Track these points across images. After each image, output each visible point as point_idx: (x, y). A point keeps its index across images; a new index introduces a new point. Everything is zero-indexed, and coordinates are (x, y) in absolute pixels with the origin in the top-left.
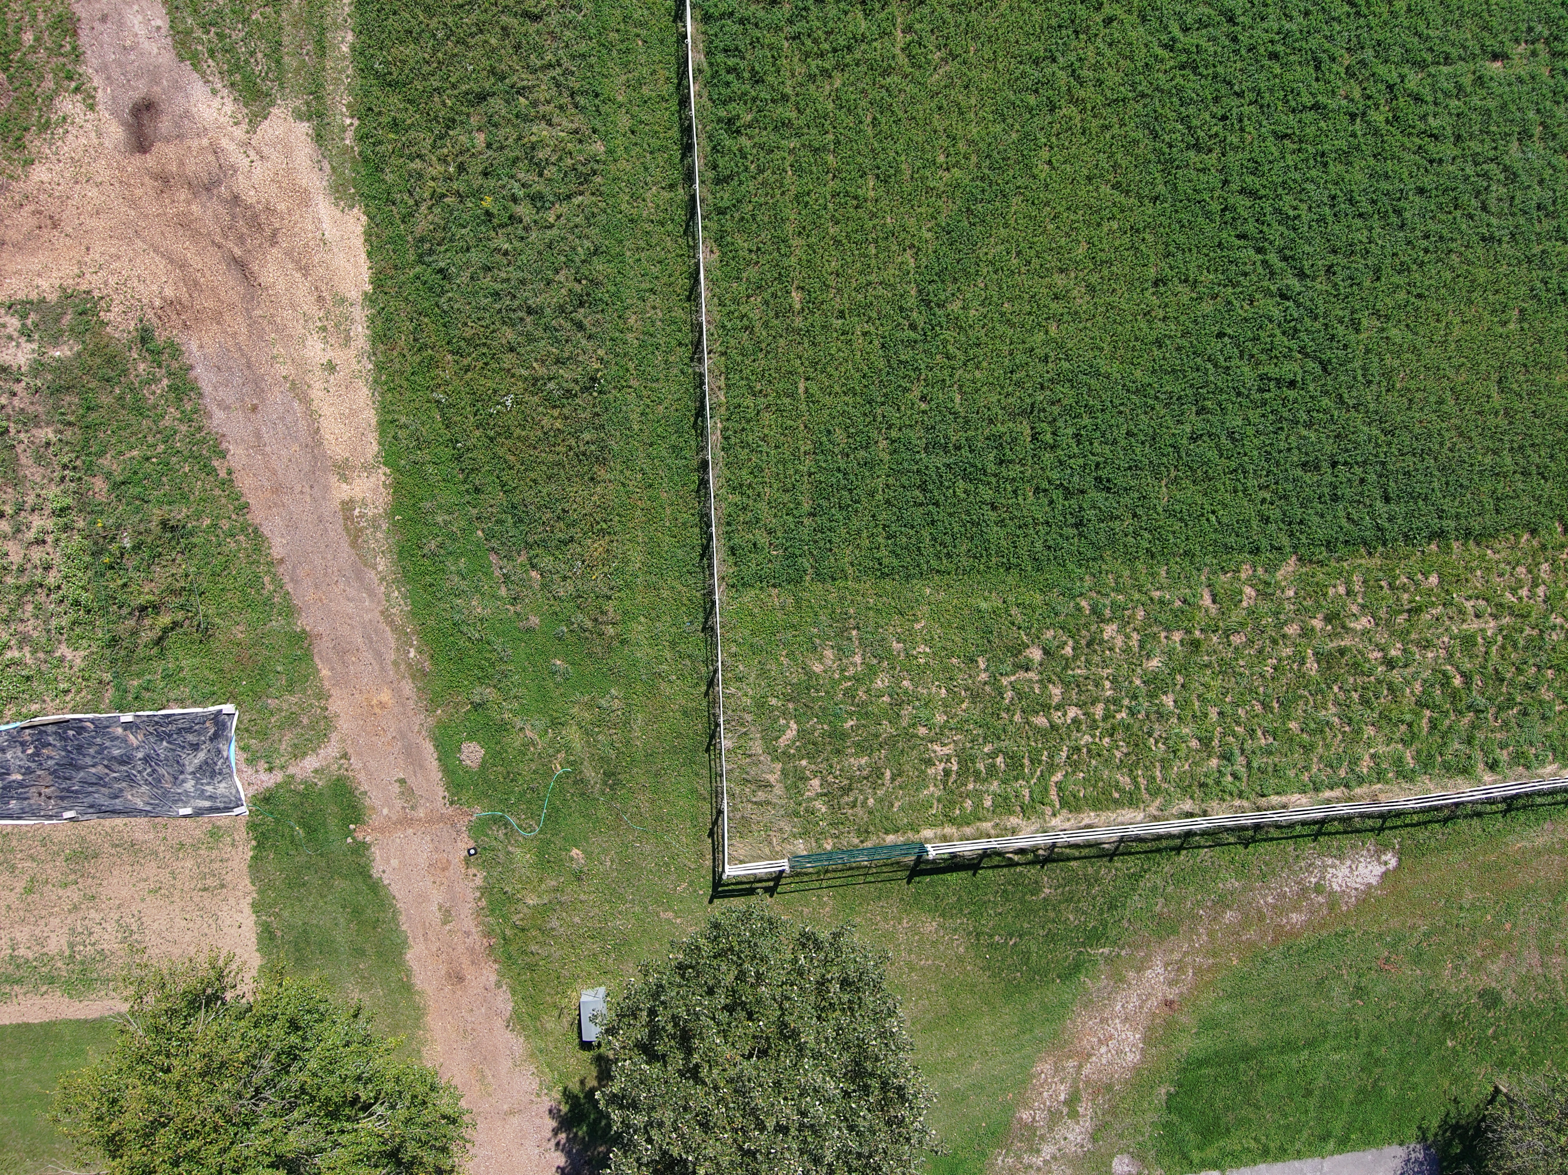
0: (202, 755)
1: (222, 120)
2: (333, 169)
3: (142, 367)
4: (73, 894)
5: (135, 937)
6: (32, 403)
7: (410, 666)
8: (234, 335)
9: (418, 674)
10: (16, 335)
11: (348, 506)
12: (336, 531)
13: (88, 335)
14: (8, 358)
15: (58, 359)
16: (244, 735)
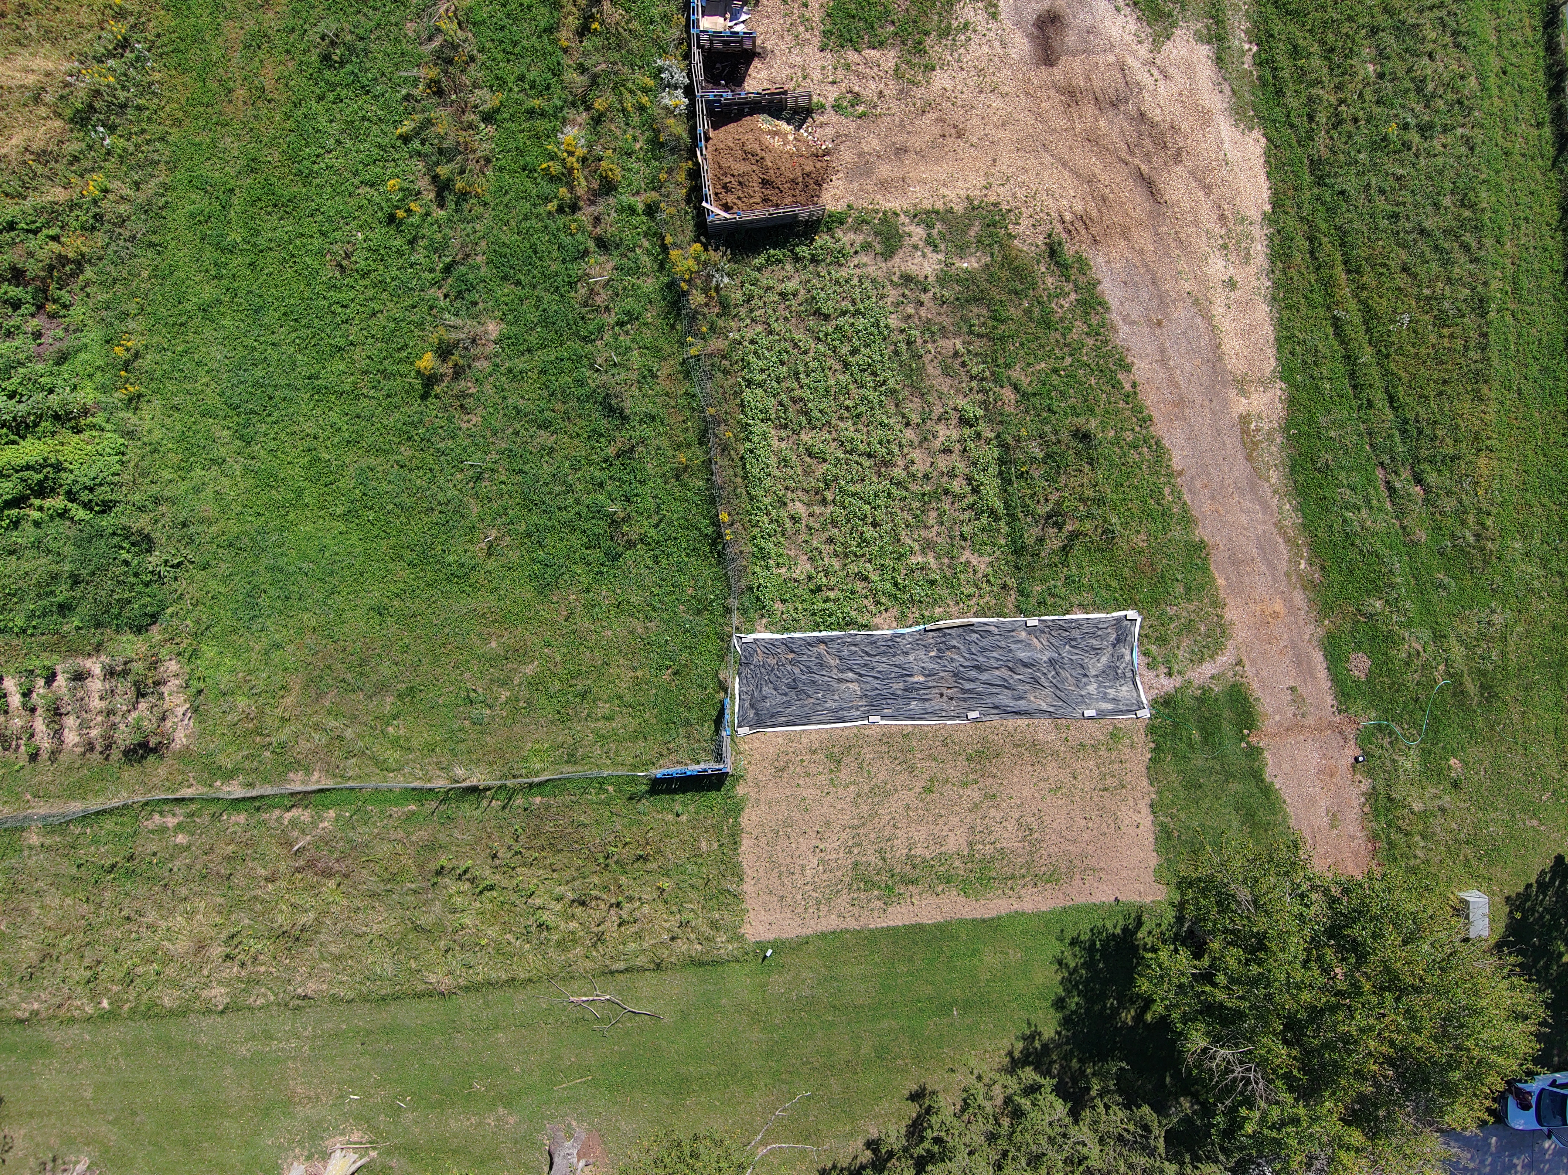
0: (1105, 659)
1: (1127, 37)
2: (1233, 91)
3: (1050, 280)
4: (974, 794)
5: (1036, 835)
6: (939, 314)
7: (1300, 577)
8: (1141, 252)
9: (1309, 586)
10: (921, 244)
11: (1244, 419)
12: (1233, 442)
13: (996, 247)
14: (914, 267)
15: (966, 271)
16: (1145, 641)
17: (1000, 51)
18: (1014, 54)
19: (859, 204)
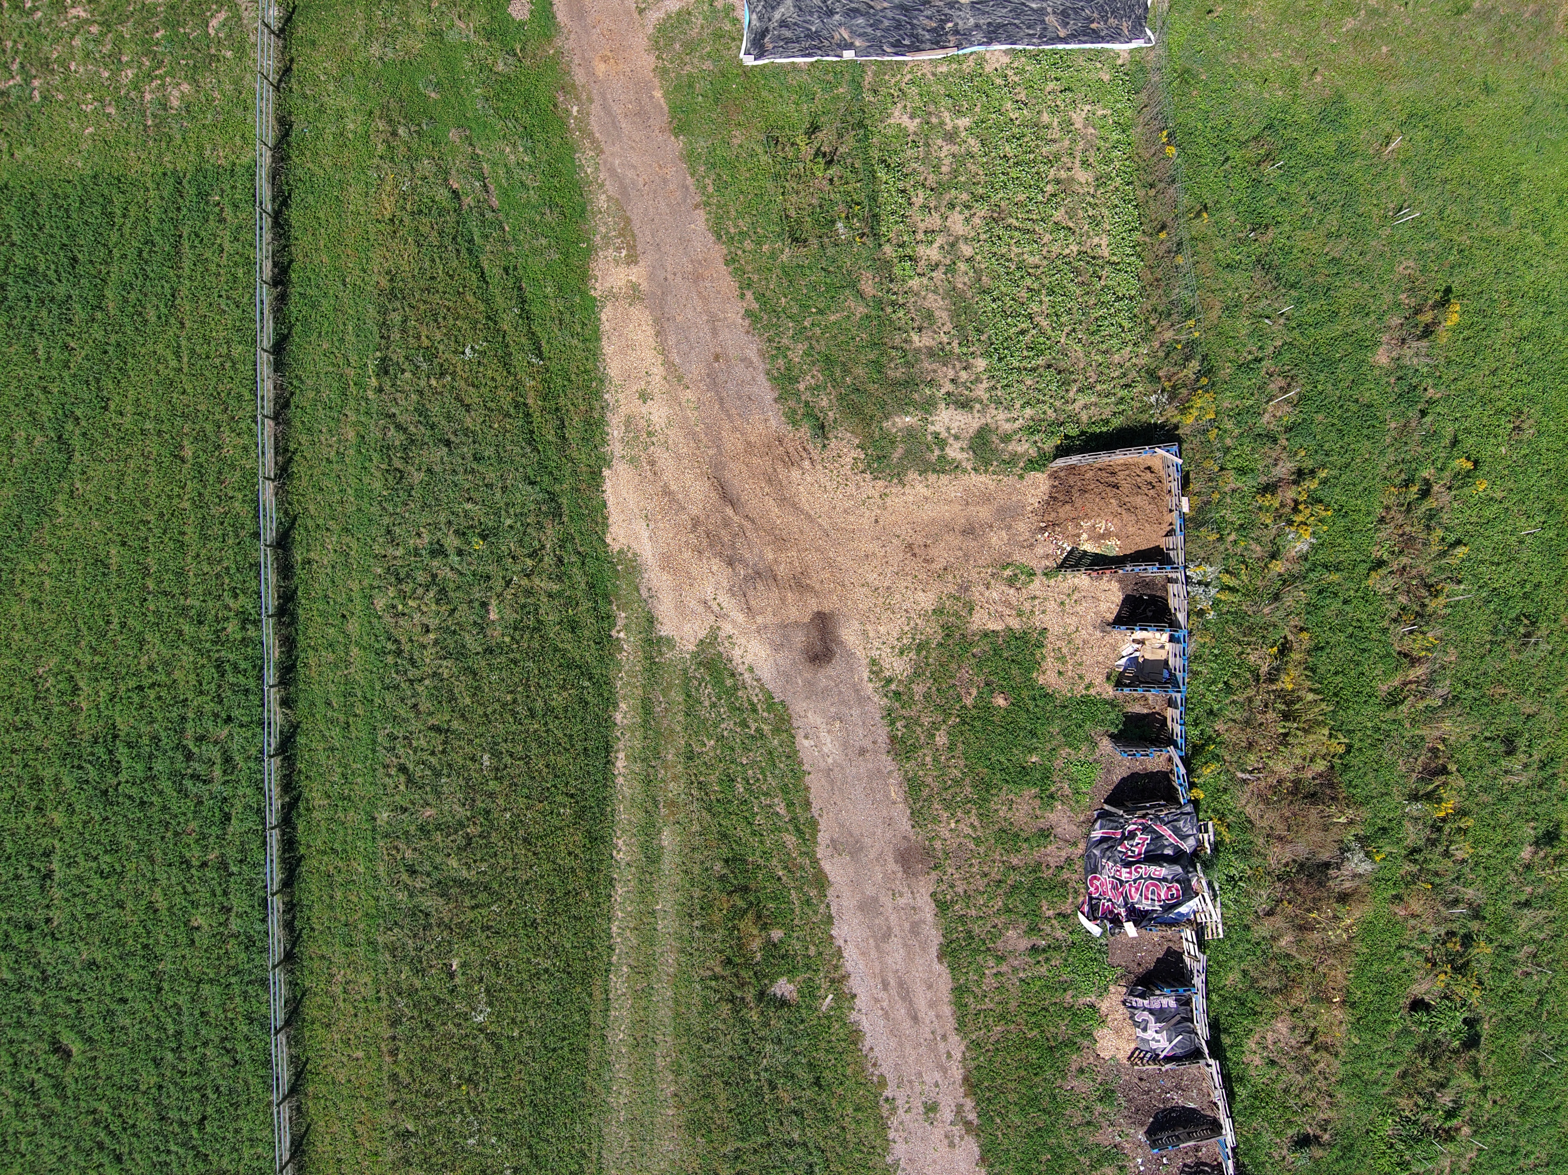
0: (777, 15)
1: (743, 641)
2: (638, 591)
3: (824, 402)
6: (935, 371)
7: (578, 97)
8: (734, 430)
9: (569, 89)
10: (951, 440)
11: (632, 260)
12: (644, 236)
13: (877, 435)
14: (959, 418)
15: (907, 414)
16: (735, 35)
17: (869, 627)
18: (856, 625)
19: (1011, 480)
